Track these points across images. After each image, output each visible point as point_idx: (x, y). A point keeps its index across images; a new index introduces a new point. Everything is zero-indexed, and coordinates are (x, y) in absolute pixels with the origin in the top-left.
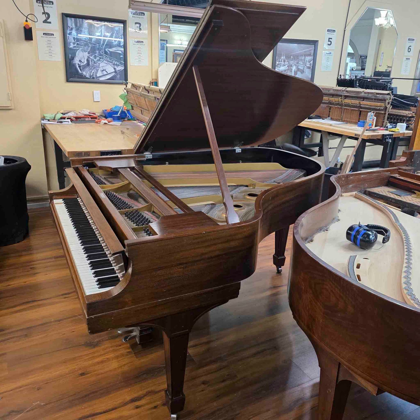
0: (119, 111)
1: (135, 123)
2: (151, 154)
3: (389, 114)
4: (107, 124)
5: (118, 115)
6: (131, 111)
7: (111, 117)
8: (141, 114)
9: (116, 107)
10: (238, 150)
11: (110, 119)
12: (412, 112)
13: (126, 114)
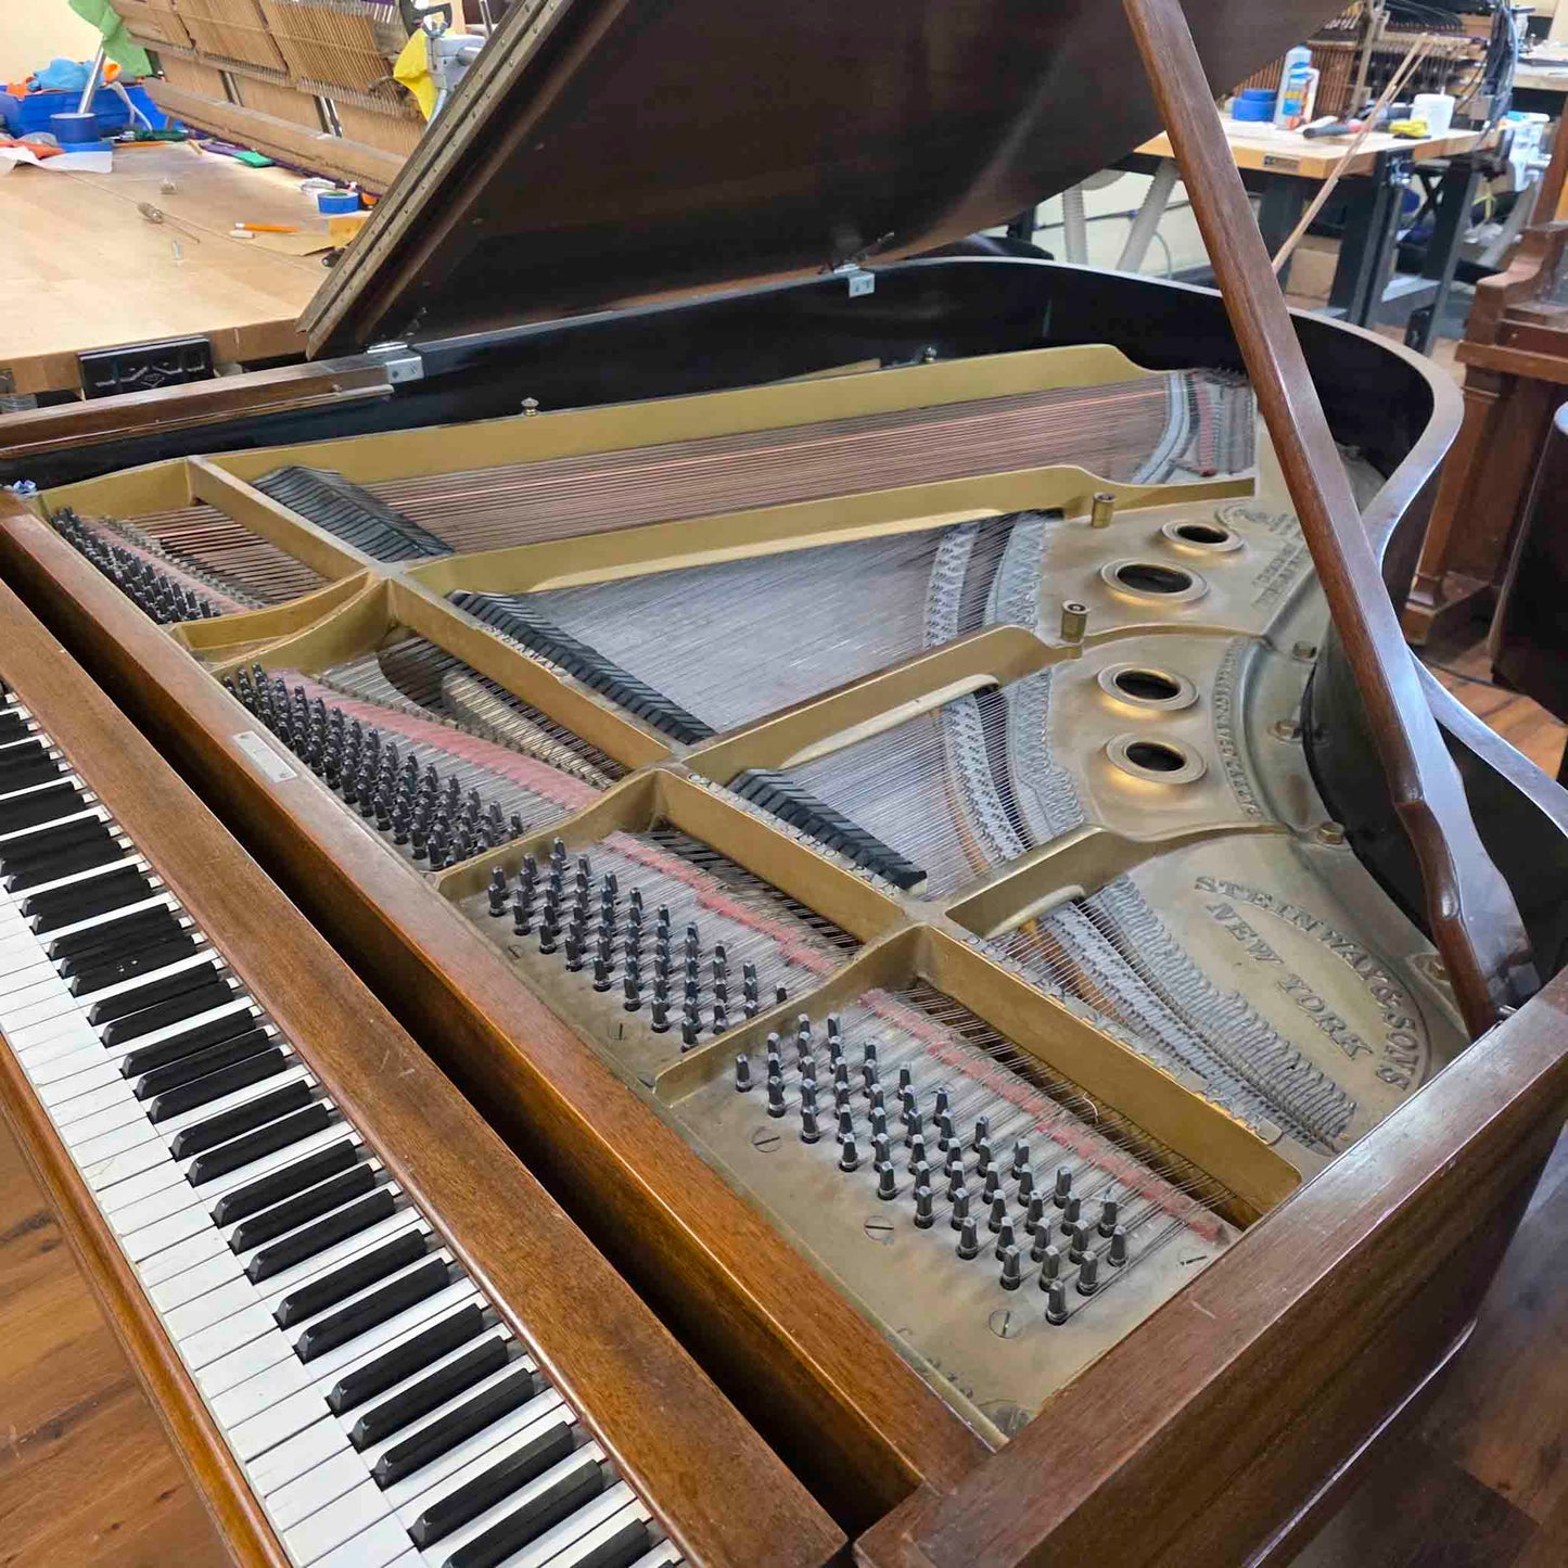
0: (84, 87)
1: (184, 156)
2: (413, 351)
3: (1375, 56)
4: (35, 171)
5: (83, 113)
6: (151, 88)
7: (43, 125)
8: (224, 102)
9: (57, 68)
10: (861, 282)
11: (39, 139)
12: (1467, 41)
13: (126, 105)
